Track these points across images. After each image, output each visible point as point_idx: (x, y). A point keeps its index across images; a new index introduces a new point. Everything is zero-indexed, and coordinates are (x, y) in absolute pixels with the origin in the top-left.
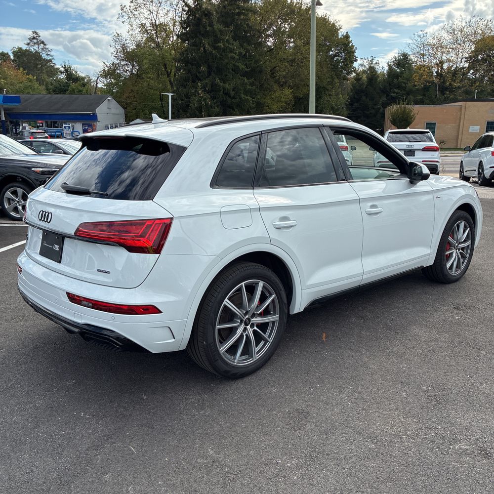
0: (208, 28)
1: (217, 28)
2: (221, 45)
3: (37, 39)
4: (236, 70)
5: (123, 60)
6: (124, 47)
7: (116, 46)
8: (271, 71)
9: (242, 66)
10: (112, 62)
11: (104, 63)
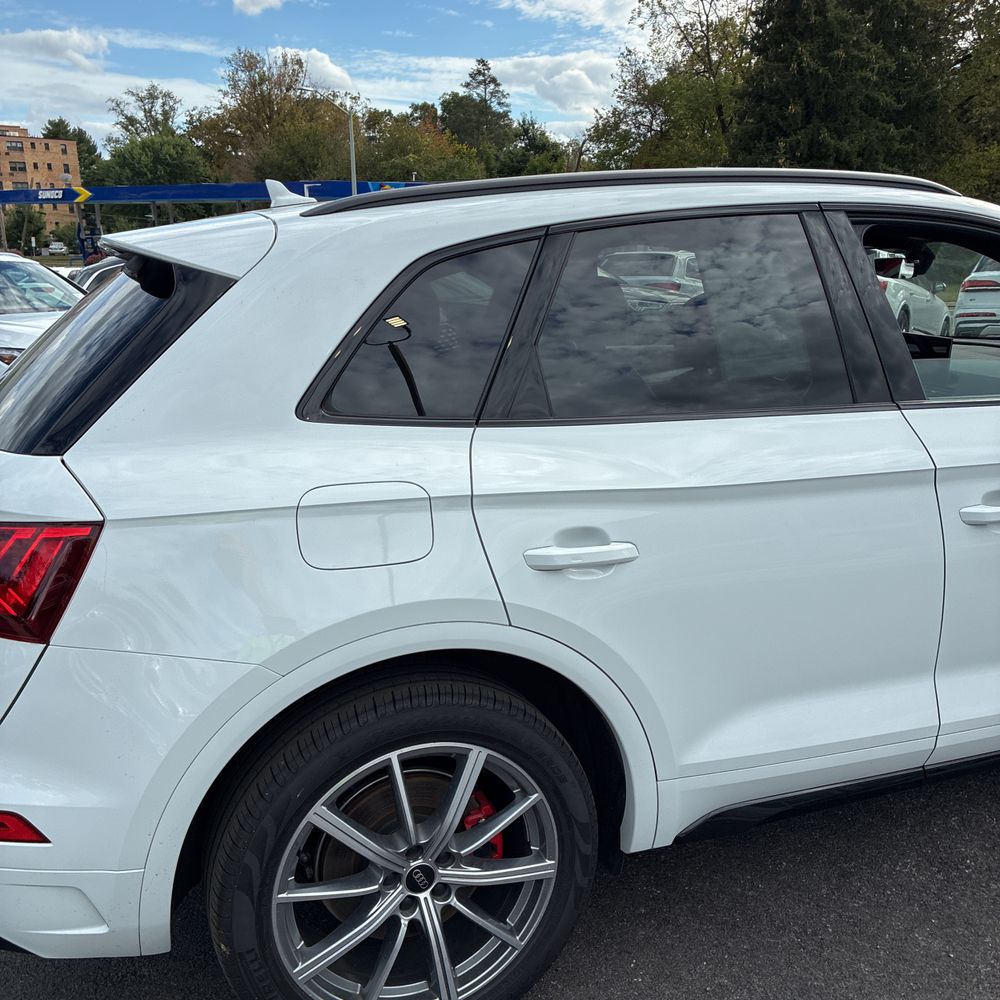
0: (813, 19)
1: (835, 18)
2: (840, 53)
3: (484, 75)
4: (871, 108)
5: (634, 103)
6: (639, 77)
7: (624, 75)
8: (960, 106)
9: (885, 99)
10: (611, 109)
11: (597, 111)
